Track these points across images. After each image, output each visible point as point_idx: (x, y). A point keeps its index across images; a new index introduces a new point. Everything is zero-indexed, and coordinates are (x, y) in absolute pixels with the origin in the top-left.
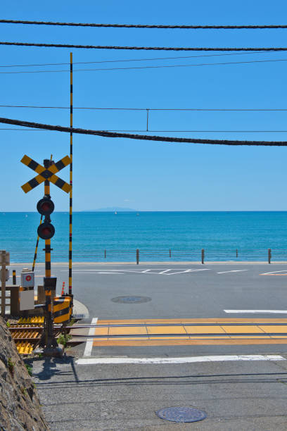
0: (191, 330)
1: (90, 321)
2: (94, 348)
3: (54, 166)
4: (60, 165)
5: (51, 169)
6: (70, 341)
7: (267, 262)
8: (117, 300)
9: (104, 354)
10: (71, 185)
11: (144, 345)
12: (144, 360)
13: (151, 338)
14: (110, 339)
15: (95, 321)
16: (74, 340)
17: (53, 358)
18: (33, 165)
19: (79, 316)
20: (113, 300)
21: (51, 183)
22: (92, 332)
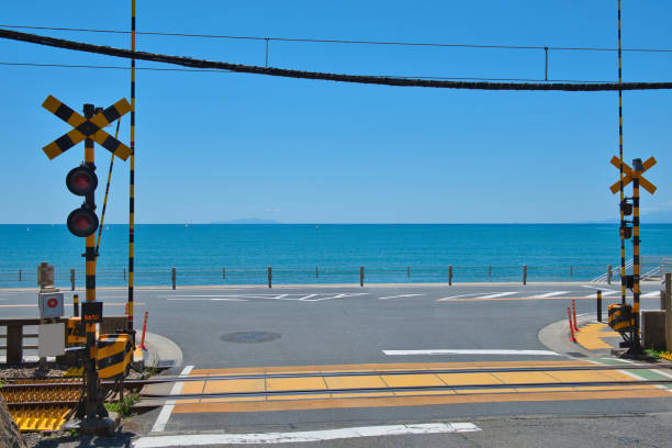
0: (334, 383)
1: (179, 371)
2: (173, 416)
3: (100, 114)
4: (112, 114)
5: (96, 119)
6: (138, 405)
7: (447, 284)
8: (230, 338)
9: (186, 428)
10: (133, 148)
11: (257, 410)
12: (251, 438)
13: (270, 398)
14: (204, 400)
15: (187, 370)
16: (145, 403)
17: (96, 437)
18: (64, 112)
19: (164, 362)
20: (224, 338)
21: (96, 144)
22: (178, 388)
